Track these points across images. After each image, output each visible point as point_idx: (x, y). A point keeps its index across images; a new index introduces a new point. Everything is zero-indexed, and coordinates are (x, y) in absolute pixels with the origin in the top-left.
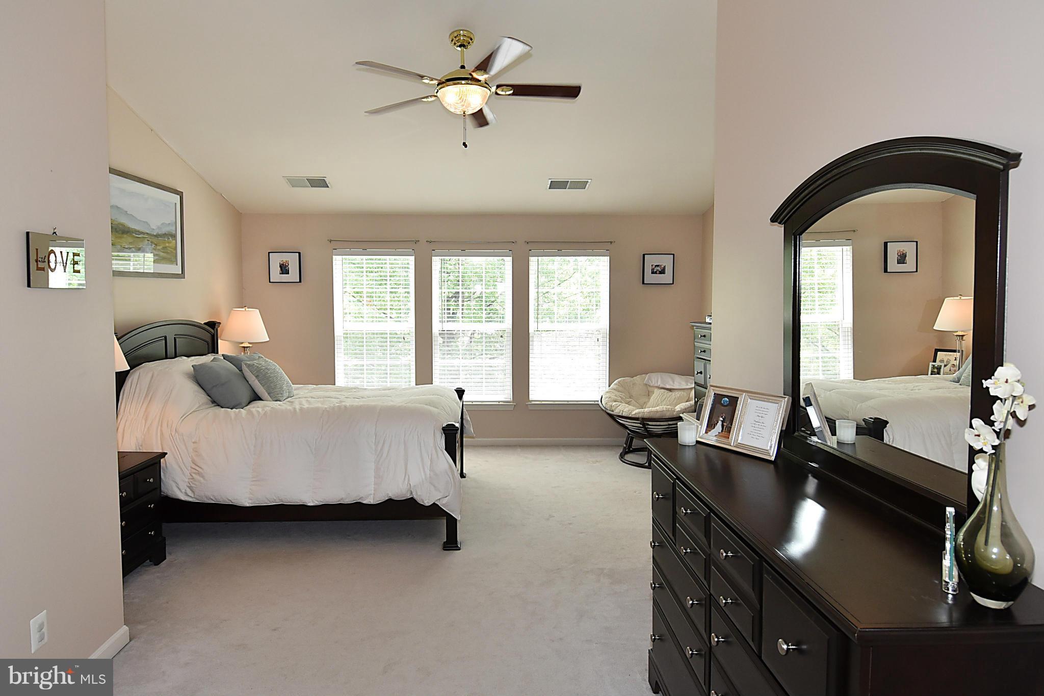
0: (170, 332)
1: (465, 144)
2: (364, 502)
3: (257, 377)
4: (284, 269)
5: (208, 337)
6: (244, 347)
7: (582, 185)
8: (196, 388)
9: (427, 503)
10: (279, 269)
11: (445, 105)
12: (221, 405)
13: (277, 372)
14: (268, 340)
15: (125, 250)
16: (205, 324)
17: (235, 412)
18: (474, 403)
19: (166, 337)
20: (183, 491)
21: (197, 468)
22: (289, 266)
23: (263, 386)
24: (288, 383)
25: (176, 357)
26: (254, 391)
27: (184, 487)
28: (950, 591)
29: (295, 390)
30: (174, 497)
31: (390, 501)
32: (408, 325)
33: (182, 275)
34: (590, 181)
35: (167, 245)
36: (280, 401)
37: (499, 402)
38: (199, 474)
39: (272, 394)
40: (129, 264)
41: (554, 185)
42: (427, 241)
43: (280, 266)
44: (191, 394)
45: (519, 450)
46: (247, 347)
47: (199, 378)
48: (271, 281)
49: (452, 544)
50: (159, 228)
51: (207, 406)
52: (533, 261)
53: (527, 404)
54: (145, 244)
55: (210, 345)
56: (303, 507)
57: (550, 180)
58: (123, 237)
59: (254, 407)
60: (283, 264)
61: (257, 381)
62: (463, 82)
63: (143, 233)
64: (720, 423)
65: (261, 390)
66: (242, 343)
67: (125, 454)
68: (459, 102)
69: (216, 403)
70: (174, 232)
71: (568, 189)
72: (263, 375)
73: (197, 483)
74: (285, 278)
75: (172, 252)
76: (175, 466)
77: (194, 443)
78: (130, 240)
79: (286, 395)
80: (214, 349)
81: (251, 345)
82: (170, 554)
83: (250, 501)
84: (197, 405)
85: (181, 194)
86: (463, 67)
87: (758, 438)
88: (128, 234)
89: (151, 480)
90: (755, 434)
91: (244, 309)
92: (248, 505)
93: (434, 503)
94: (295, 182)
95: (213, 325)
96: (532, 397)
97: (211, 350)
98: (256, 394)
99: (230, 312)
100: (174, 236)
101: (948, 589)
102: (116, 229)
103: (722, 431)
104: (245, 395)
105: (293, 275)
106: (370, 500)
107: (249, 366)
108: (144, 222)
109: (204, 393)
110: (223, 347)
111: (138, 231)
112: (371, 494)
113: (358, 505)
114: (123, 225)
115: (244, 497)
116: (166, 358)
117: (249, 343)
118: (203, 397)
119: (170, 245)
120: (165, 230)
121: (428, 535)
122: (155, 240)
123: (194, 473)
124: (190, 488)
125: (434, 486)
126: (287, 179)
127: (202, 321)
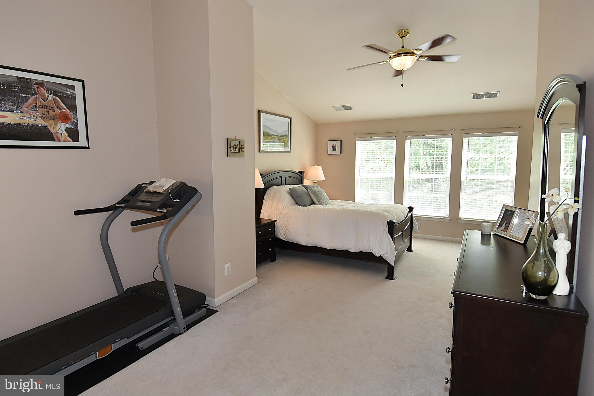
0: (284, 175)
1: (402, 85)
2: (350, 251)
3: (314, 194)
4: (334, 148)
5: (300, 178)
6: (315, 183)
7: (495, 95)
8: (290, 197)
9: (378, 255)
10: (332, 148)
11: (393, 67)
12: (299, 205)
13: (323, 193)
14: (325, 180)
15: (268, 142)
16: (299, 172)
17: (302, 208)
18: (426, 216)
19: (282, 177)
20: (282, 236)
21: (287, 228)
22: (336, 147)
23: (316, 198)
24: (327, 198)
25: (285, 185)
26: (312, 200)
27: (282, 234)
28: (524, 291)
29: (330, 202)
30: (279, 238)
31: (361, 252)
32: (391, 174)
33: (290, 152)
34: (499, 92)
35: (285, 139)
36: (322, 205)
37: (441, 217)
38: (287, 230)
39: (319, 202)
40: (268, 148)
41: (475, 97)
42: (403, 132)
43: (333, 147)
44: (288, 199)
45: (450, 243)
46: (316, 183)
47: (292, 194)
48: (329, 154)
49: (390, 276)
50: (281, 133)
51: (294, 205)
52: (465, 140)
53: (458, 220)
54: (276, 140)
55: (300, 181)
56: (325, 249)
57: (472, 94)
58: (268, 137)
59: (312, 207)
60: (334, 146)
61: (313, 196)
62: (403, 55)
63: (275, 135)
64: (505, 224)
65: (315, 200)
66: (314, 181)
67: (263, 219)
68: (399, 65)
69: (297, 204)
70: (287, 134)
71: (485, 98)
72: (315, 193)
73: (287, 234)
74: (334, 152)
75: (286, 142)
76: (280, 227)
77: (287, 218)
78: (270, 138)
79: (325, 203)
80: (302, 183)
81: (318, 182)
82: (278, 259)
83: (305, 243)
84: (290, 204)
85: (291, 118)
86: (403, 47)
87: (519, 232)
88: (270, 136)
89: (271, 230)
90: (518, 230)
91: (315, 166)
92: (304, 245)
93: (381, 256)
94: (337, 108)
95: (301, 172)
96: (461, 216)
97: (300, 183)
98: (313, 201)
99: (310, 168)
100: (288, 136)
101: (523, 290)
102: (265, 134)
103: (505, 228)
104: (308, 201)
105: (338, 151)
106: (352, 250)
107: (311, 190)
108: (276, 131)
109: (292, 199)
110: (306, 182)
111: (273, 135)
112: (353, 248)
113: (347, 252)
114: (268, 133)
115: (304, 241)
116: (282, 185)
117: (317, 181)
118: (292, 201)
119: (286, 140)
120: (283, 134)
121: (379, 271)
122: (280, 138)
123: (286, 230)
124: (284, 235)
125: (381, 248)
126: (335, 108)
127: (297, 171)
